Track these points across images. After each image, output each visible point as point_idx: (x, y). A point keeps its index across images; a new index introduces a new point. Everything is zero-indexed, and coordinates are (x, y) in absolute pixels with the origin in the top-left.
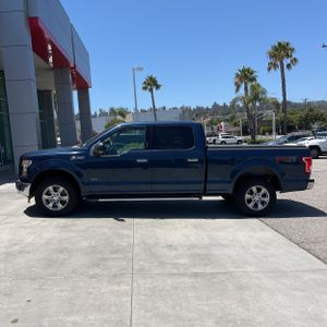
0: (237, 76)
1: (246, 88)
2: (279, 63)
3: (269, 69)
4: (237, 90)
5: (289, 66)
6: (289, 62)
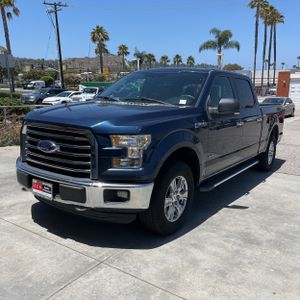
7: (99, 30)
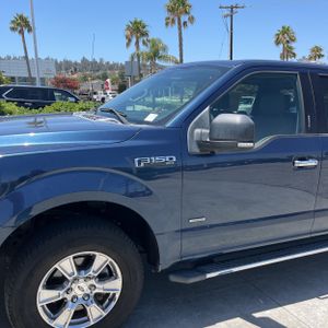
0: (129, 28)
1: (137, 43)
2: (176, 19)
6: (186, 20)
7: (285, 31)
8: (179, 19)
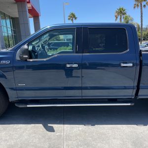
0: (117, 12)
2: (139, 4)
3: (135, 7)
4: (116, 20)
5: (144, 6)
6: (145, 4)
8: (141, 4)
